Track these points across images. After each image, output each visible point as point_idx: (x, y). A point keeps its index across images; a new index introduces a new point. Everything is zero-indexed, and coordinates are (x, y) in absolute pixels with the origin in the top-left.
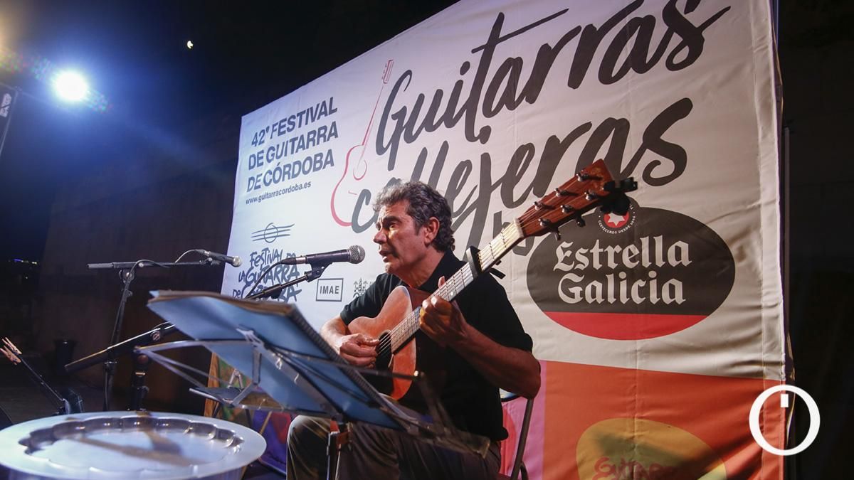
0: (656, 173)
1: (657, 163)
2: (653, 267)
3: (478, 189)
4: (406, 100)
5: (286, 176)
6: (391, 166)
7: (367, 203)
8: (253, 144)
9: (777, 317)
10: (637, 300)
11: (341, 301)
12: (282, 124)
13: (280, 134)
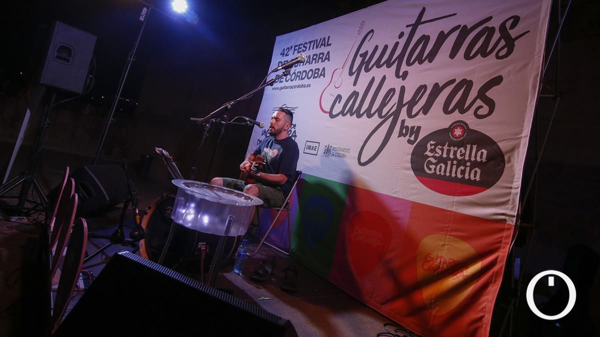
0: (480, 112)
1: (481, 107)
2: (469, 160)
3: (396, 105)
4: (368, 47)
5: (298, 78)
6: (355, 84)
7: (339, 103)
8: (281, 54)
9: (517, 194)
10: (459, 176)
11: (316, 155)
12: (300, 47)
13: (298, 52)
